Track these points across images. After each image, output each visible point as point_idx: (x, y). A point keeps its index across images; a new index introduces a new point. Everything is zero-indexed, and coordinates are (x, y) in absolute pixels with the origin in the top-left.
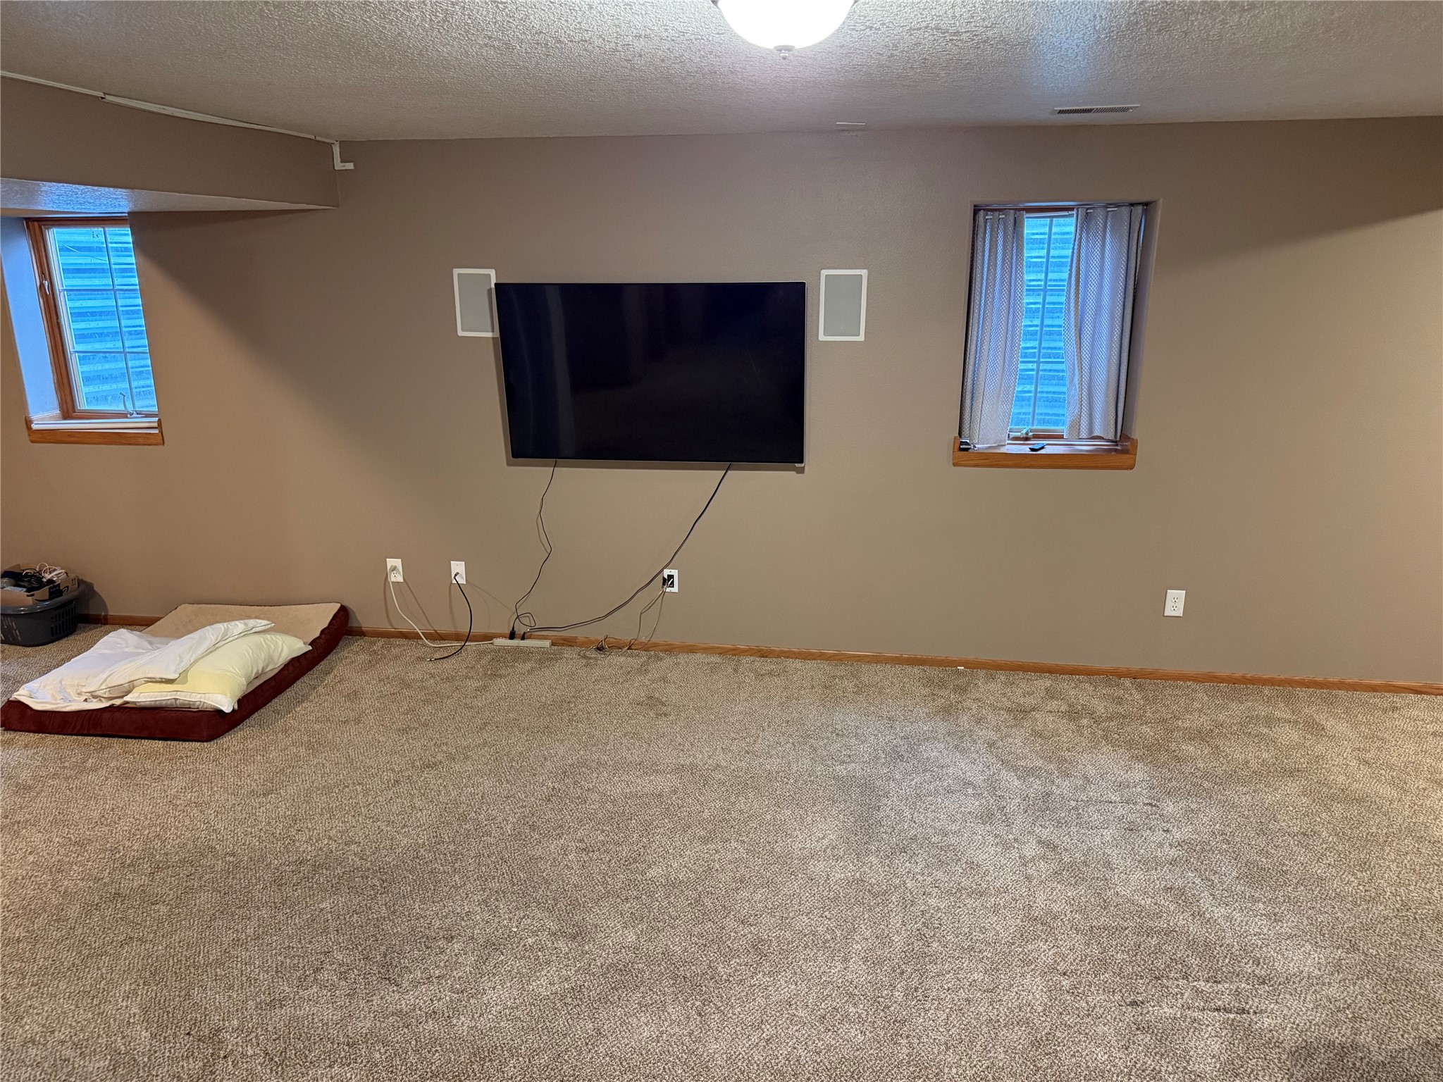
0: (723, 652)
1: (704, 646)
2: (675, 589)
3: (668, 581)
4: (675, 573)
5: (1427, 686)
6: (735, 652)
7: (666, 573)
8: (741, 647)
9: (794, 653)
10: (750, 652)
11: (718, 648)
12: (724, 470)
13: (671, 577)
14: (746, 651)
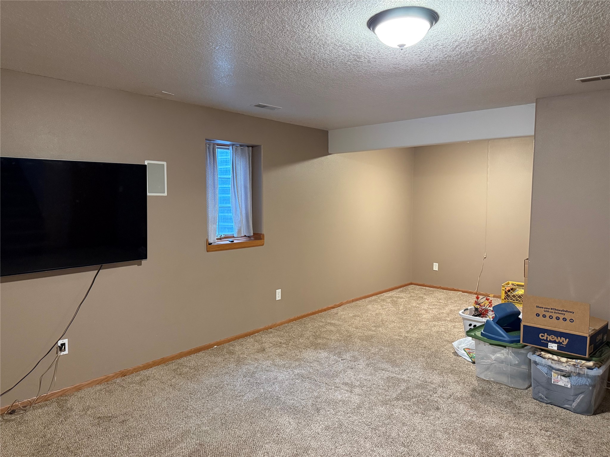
0: (99, 382)
1: (87, 383)
2: (66, 352)
3: (62, 347)
4: (66, 341)
5: (335, 305)
6: (107, 380)
7: (59, 343)
8: (110, 375)
9: (140, 367)
10: (116, 376)
11: (97, 380)
12: (97, 270)
13: (63, 345)
14: (113, 377)
